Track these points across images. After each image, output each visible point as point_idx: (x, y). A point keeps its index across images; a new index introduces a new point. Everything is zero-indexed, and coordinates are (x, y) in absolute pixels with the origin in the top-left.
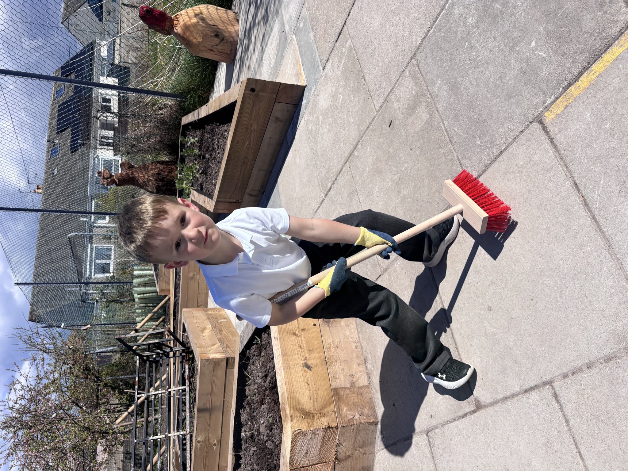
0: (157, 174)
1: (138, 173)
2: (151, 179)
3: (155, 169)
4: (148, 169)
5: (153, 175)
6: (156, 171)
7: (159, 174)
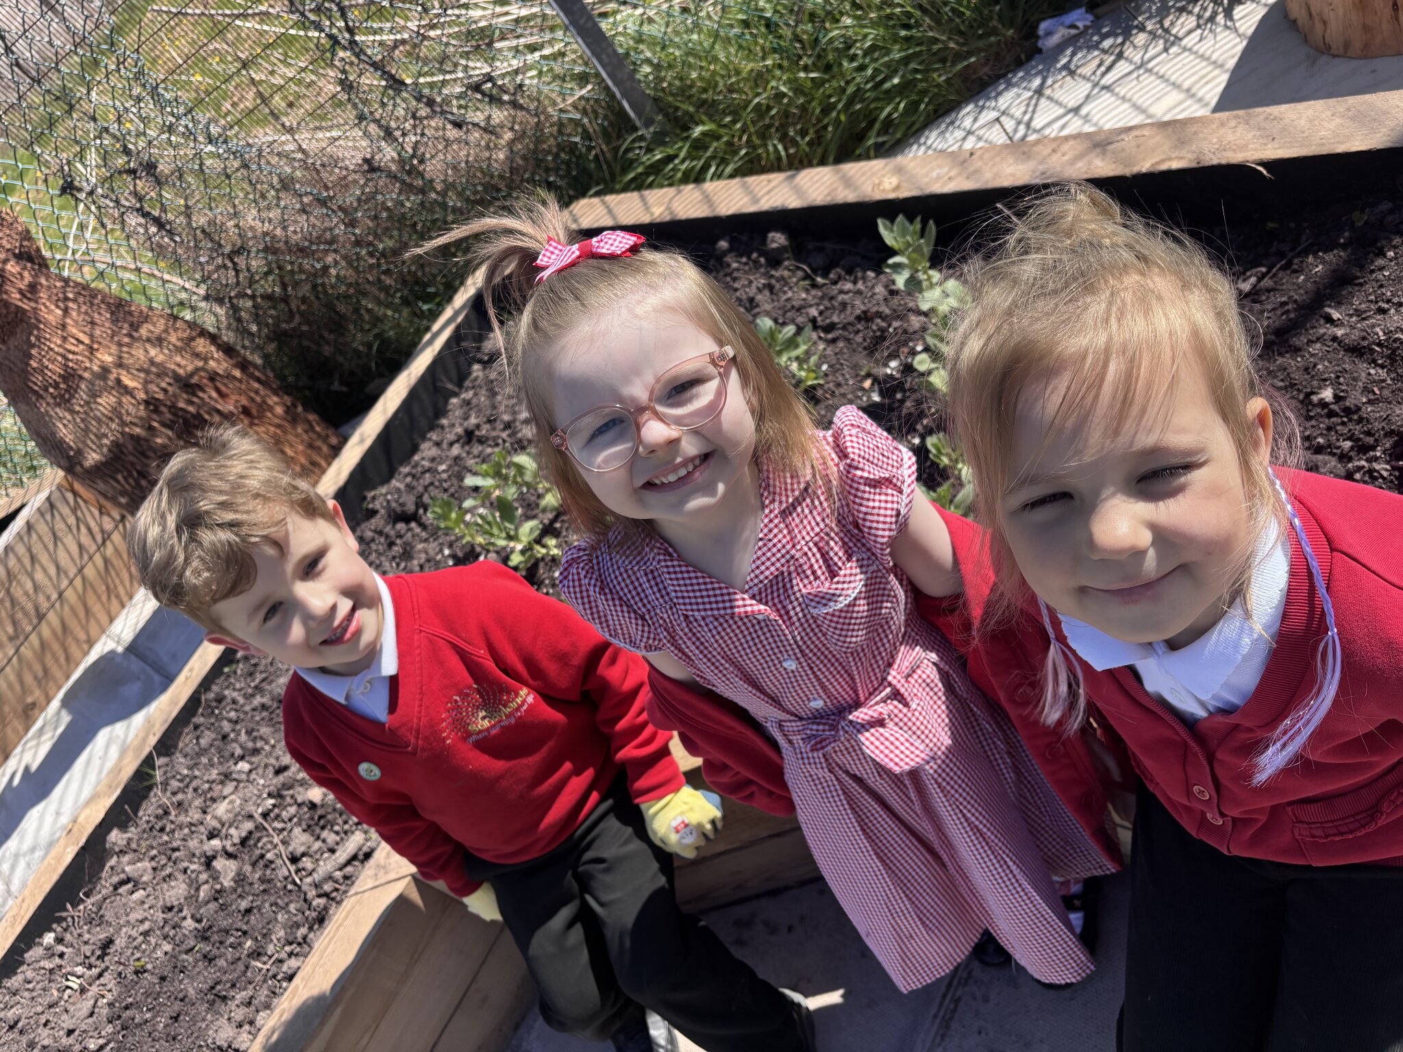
0: (177, 378)
1: (66, 311)
2: (128, 381)
3: (178, 350)
4: (135, 327)
5: (153, 371)
6: (184, 364)
7: (188, 385)
